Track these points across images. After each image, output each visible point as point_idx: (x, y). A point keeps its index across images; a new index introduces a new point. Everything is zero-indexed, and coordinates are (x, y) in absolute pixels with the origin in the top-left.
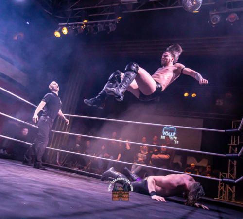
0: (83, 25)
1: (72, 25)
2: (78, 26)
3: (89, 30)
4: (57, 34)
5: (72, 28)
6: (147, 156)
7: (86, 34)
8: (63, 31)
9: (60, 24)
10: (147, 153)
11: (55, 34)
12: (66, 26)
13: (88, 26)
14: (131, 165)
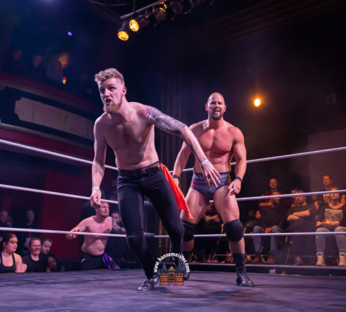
0: (162, 6)
1: (143, 13)
2: (154, 11)
3: (175, 11)
4: (123, 35)
5: (144, 17)
6: (343, 212)
7: (172, 19)
8: (131, 27)
9: (122, 17)
10: (341, 205)
11: (120, 37)
12: (134, 17)
13: (172, 4)
14: (314, 236)
